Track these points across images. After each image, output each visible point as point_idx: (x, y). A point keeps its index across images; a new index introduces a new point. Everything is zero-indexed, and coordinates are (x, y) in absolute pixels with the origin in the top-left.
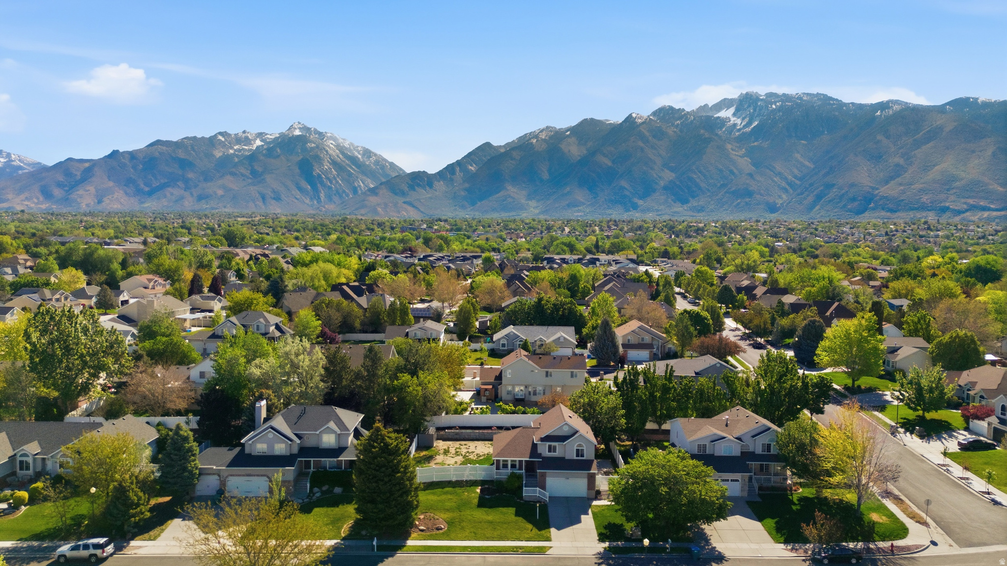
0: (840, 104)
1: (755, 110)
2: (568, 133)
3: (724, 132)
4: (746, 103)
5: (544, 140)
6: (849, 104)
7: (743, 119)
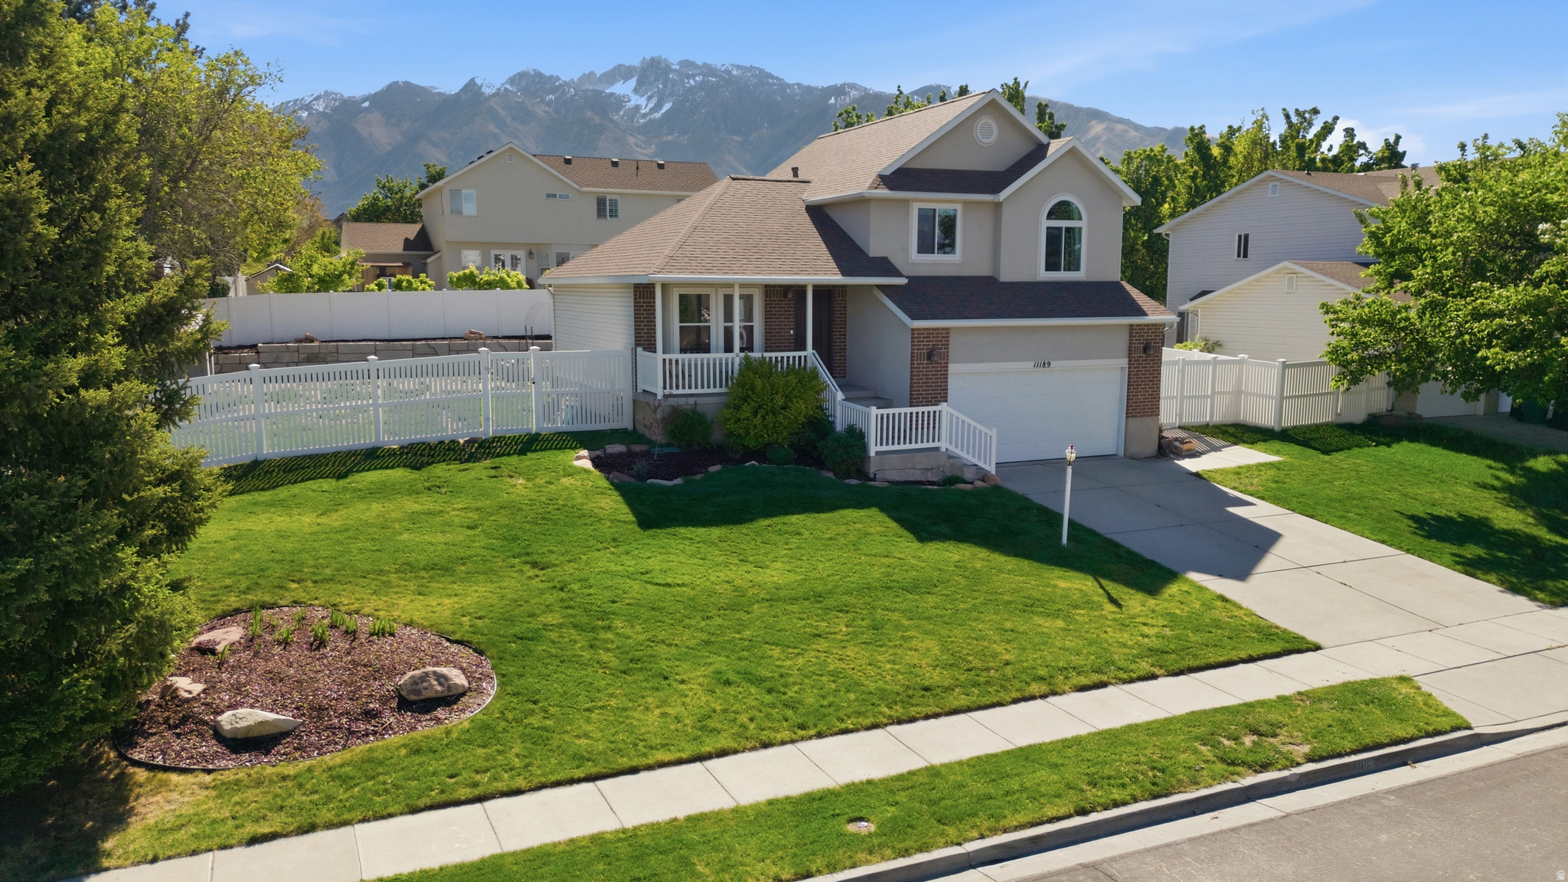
0: (783, 86)
1: (665, 86)
2: (366, 104)
3: (623, 116)
4: (651, 73)
5: (323, 114)
6: (793, 85)
7: (649, 99)
